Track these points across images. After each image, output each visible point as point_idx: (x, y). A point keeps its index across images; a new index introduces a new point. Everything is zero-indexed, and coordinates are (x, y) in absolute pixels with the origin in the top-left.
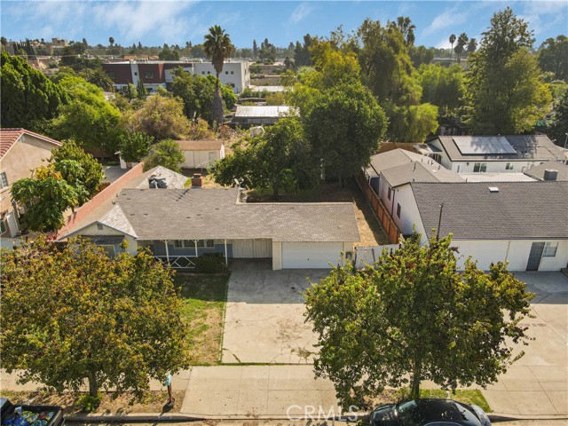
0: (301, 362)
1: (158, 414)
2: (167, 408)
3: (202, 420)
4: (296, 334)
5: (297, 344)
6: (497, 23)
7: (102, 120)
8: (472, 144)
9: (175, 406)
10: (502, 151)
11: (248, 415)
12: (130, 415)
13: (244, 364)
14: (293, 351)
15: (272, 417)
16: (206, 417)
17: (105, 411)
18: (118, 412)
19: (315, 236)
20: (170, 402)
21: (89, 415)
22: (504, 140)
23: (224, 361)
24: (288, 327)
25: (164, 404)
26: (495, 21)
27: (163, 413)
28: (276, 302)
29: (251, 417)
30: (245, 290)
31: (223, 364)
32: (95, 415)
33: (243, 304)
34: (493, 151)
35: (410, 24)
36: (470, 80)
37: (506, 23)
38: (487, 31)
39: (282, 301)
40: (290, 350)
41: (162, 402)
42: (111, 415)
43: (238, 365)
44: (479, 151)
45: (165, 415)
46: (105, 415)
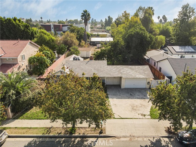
0: (143, 118)
1: (98, 135)
2: (101, 133)
3: (114, 137)
4: (138, 109)
5: (139, 112)
6: (184, 8)
7: (50, 40)
8: (180, 49)
9: (103, 132)
10: (190, 51)
11: (130, 135)
12: (88, 135)
13: (123, 118)
14: (139, 114)
15: (140, 136)
16: (115, 136)
17: (78, 134)
18: (83, 134)
19: (137, 76)
20: (101, 131)
21: (73, 135)
22: (190, 47)
23: (115, 117)
24: (134, 106)
25: (99, 131)
26: (183, 8)
27: (100, 134)
28: (126, 99)
29: (132, 136)
30: (114, 95)
31: (116, 118)
32: (75, 135)
33: (115, 99)
34: (187, 51)
35: (153, 9)
36: (174, 28)
37: (187, 8)
38: (180, 11)
39: (129, 98)
40: (137, 114)
41: (98, 131)
42: (81, 135)
43: (121, 119)
44: (183, 51)
45: (100, 135)
46: (79, 135)
